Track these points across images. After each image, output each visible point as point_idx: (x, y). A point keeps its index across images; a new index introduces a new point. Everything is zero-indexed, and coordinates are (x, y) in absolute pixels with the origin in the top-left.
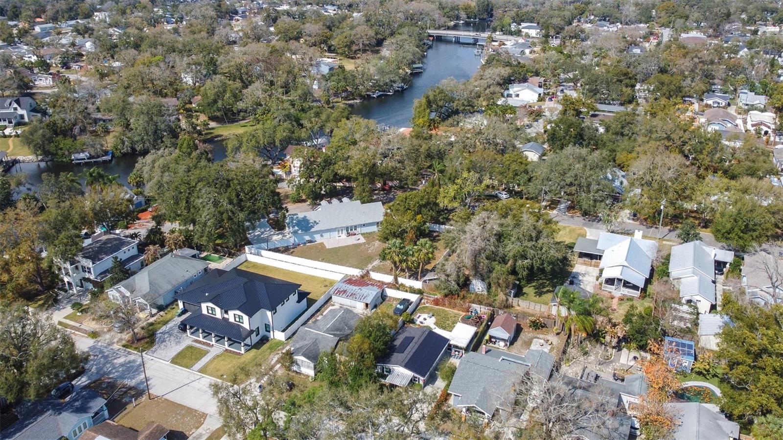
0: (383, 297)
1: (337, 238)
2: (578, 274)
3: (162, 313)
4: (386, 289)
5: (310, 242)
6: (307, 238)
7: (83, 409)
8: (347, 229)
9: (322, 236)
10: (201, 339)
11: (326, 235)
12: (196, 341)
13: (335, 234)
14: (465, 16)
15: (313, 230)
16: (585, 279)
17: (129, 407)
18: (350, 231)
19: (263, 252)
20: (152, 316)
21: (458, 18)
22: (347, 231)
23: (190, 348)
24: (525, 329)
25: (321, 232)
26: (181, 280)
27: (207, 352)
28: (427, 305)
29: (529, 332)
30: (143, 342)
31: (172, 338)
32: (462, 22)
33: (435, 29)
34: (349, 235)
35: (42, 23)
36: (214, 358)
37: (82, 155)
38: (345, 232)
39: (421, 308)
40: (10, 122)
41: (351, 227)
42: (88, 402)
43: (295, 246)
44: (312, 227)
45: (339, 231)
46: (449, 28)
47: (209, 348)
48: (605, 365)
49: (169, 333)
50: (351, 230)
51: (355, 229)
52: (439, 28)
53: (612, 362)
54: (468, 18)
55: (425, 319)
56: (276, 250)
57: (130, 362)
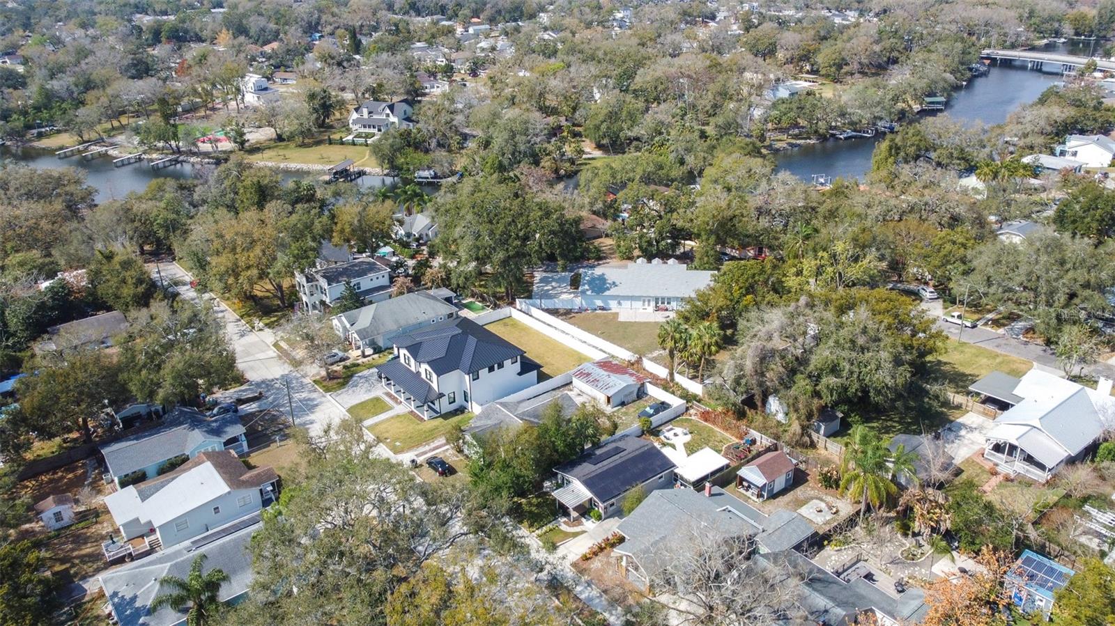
0: (641, 394)
1: (641, 310)
2: (961, 426)
3: (376, 356)
4: (648, 384)
5: (603, 309)
6: (599, 303)
7: (217, 432)
8: (657, 300)
9: (619, 303)
10: (393, 392)
11: (626, 304)
12: (389, 395)
13: (638, 304)
14: (1072, 32)
15: (607, 293)
16: (969, 436)
17: (273, 446)
18: (660, 303)
19: (534, 311)
20: (364, 356)
21: (1057, 33)
22: (657, 303)
23: (377, 399)
24: (811, 483)
25: (620, 299)
26: (412, 321)
27: (391, 408)
28: (693, 418)
29: (813, 489)
30: (335, 381)
31: (366, 385)
32: (1063, 40)
33: (1004, 48)
34: (657, 309)
35: (479, 24)
36: (392, 418)
37: (426, 173)
38: (653, 304)
39: (682, 420)
40: (380, 130)
41: (663, 299)
42: (227, 426)
43: (580, 310)
44: (608, 289)
45: (644, 301)
46: (1033, 48)
47: (395, 405)
48: (900, 566)
49: (367, 378)
50: (663, 303)
51: (669, 303)
52: (1013, 46)
53: (916, 565)
54: (1077, 34)
55: (676, 435)
56: (554, 312)
57: (309, 399)
